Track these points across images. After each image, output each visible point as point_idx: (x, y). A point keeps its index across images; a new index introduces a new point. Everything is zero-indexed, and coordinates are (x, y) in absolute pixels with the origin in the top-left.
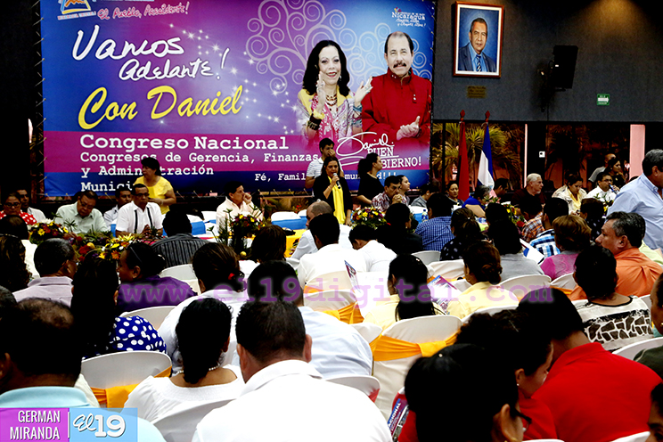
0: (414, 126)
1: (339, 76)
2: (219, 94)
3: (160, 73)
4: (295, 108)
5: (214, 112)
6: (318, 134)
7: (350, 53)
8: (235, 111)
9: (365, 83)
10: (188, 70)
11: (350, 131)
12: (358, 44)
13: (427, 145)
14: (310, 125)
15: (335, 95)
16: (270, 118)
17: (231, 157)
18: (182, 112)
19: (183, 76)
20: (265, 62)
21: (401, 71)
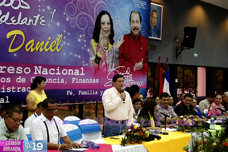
0: (141, 64)
1: (109, 33)
2: (49, 38)
3: (15, 21)
4: (89, 50)
5: (47, 50)
6: (99, 67)
7: (115, 19)
8: (58, 50)
9: (121, 38)
10: (32, 20)
11: (113, 65)
12: (118, 15)
13: (145, 74)
14: (95, 61)
15: (108, 44)
16: (76, 55)
17: (55, 80)
18: (28, 49)
19: (29, 24)
20: (75, 20)
21: (136, 33)
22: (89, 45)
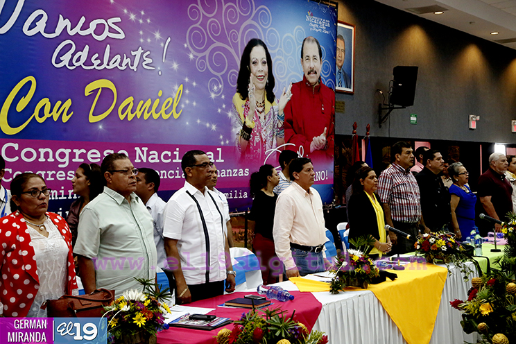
0: (322, 138)
1: (266, 80)
2: (160, 94)
3: (99, 62)
4: (230, 114)
5: (156, 116)
6: (249, 146)
7: (275, 54)
8: (176, 116)
9: (286, 90)
10: (129, 60)
11: (275, 143)
12: (281, 47)
13: (331, 157)
14: (243, 135)
15: (263, 102)
16: (208, 125)
17: (171, 173)
18: (122, 114)
19: (124, 68)
20: (204, 58)
21: (313, 79)
22: (230, 105)
